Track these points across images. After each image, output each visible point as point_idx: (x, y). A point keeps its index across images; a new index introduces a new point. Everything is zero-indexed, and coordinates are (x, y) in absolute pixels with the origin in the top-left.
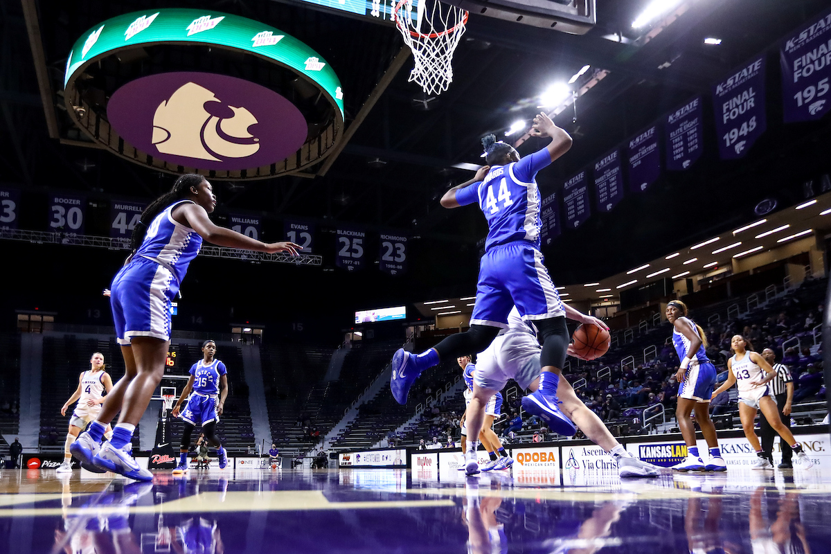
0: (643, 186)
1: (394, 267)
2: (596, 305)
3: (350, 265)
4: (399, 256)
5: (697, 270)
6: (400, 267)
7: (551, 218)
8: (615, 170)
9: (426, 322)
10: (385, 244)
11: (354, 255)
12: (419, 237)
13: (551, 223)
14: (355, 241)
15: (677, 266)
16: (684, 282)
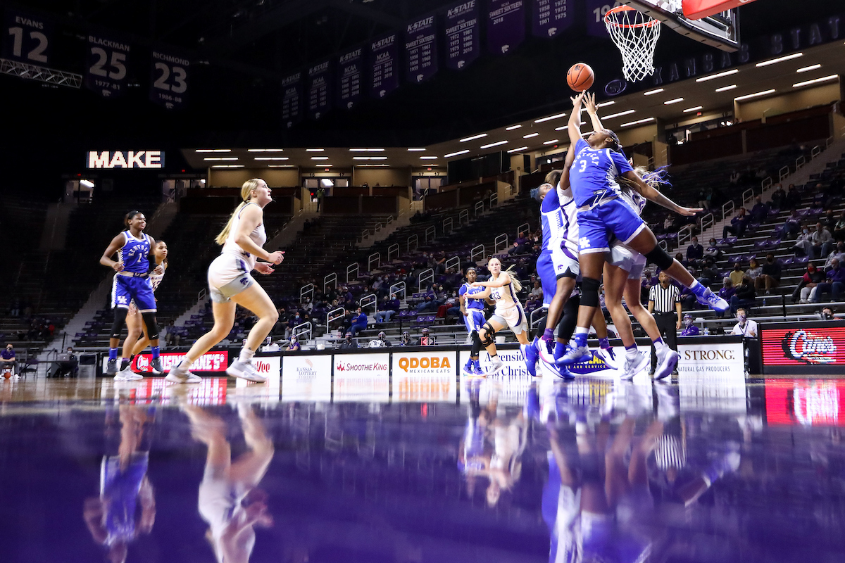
0: (505, 48)
1: (170, 98)
2: (417, 174)
3: (105, 88)
4: (178, 85)
5: (536, 146)
6: (180, 100)
7: (386, 65)
8: (472, 22)
9: (194, 176)
10: (158, 66)
11: (112, 75)
12: (207, 63)
13: (387, 70)
14: (115, 56)
15: (516, 139)
16: (521, 158)
